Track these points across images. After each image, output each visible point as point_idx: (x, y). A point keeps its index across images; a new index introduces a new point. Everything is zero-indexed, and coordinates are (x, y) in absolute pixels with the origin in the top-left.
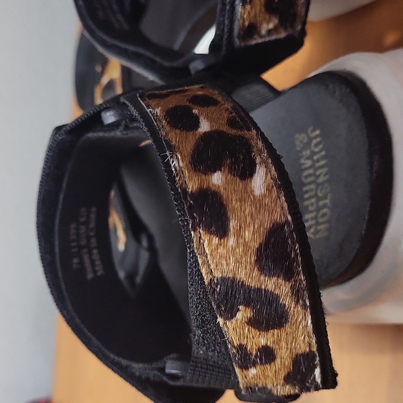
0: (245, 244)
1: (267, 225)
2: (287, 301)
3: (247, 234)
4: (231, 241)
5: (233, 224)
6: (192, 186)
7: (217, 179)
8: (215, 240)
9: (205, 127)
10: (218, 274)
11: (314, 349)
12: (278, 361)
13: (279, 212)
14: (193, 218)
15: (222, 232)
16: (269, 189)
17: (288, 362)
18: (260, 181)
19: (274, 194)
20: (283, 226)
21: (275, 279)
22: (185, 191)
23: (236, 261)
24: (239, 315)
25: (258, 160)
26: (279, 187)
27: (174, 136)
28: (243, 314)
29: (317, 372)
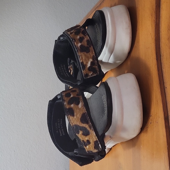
0: (78, 118)
1: (82, 113)
2: (88, 129)
3: (78, 116)
4: (75, 117)
5: (75, 114)
6: (67, 107)
7: (72, 106)
8: (72, 117)
9: (72, 96)
10: (74, 124)
11: (97, 140)
12: (91, 143)
13: (84, 110)
14: (68, 114)
15: (73, 116)
16: (82, 106)
17: (93, 143)
18: (80, 105)
19: (83, 107)
20: (85, 113)
21: (85, 124)
22: (66, 108)
23: (77, 121)
24: (80, 133)
25: (81, 101)
26: (84, 106)
27: (65, 98)
28: (81, 132)
29: (100, 145)
